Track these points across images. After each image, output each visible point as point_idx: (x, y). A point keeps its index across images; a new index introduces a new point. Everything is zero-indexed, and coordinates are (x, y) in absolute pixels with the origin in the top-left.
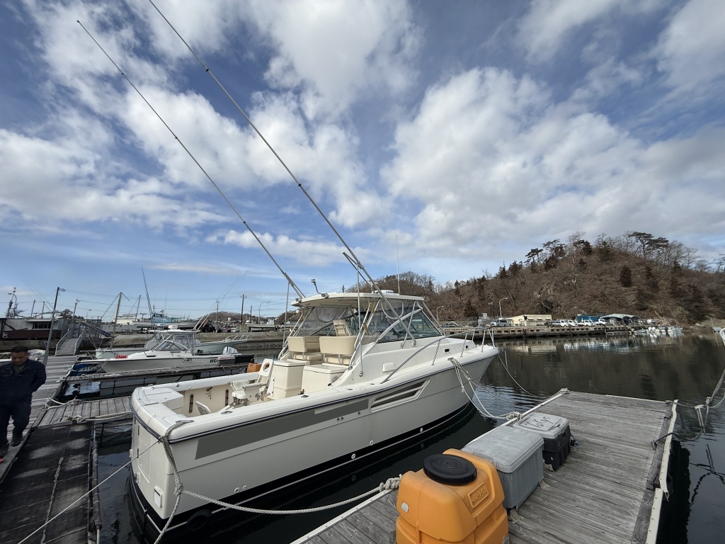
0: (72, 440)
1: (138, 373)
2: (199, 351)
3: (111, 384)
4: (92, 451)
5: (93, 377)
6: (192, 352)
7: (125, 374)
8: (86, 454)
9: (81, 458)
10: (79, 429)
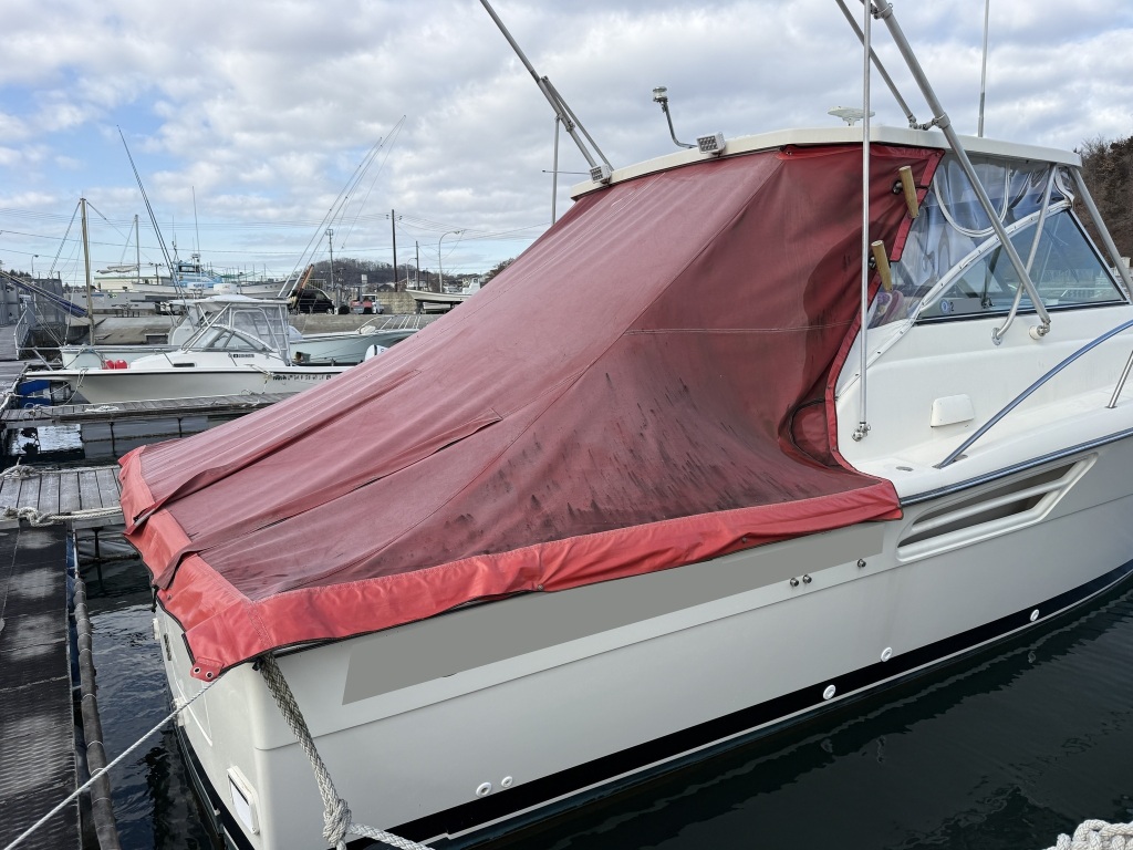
0: (23, 571)
1: (161, 407)
2: (299, 355)
3: (103, 431)
4: (72, 608)
5: (60, 413)
6: (284, 358)
7: (133, 408)
8: (58, 616)
9: (48, 624)
10: (36, 542)
